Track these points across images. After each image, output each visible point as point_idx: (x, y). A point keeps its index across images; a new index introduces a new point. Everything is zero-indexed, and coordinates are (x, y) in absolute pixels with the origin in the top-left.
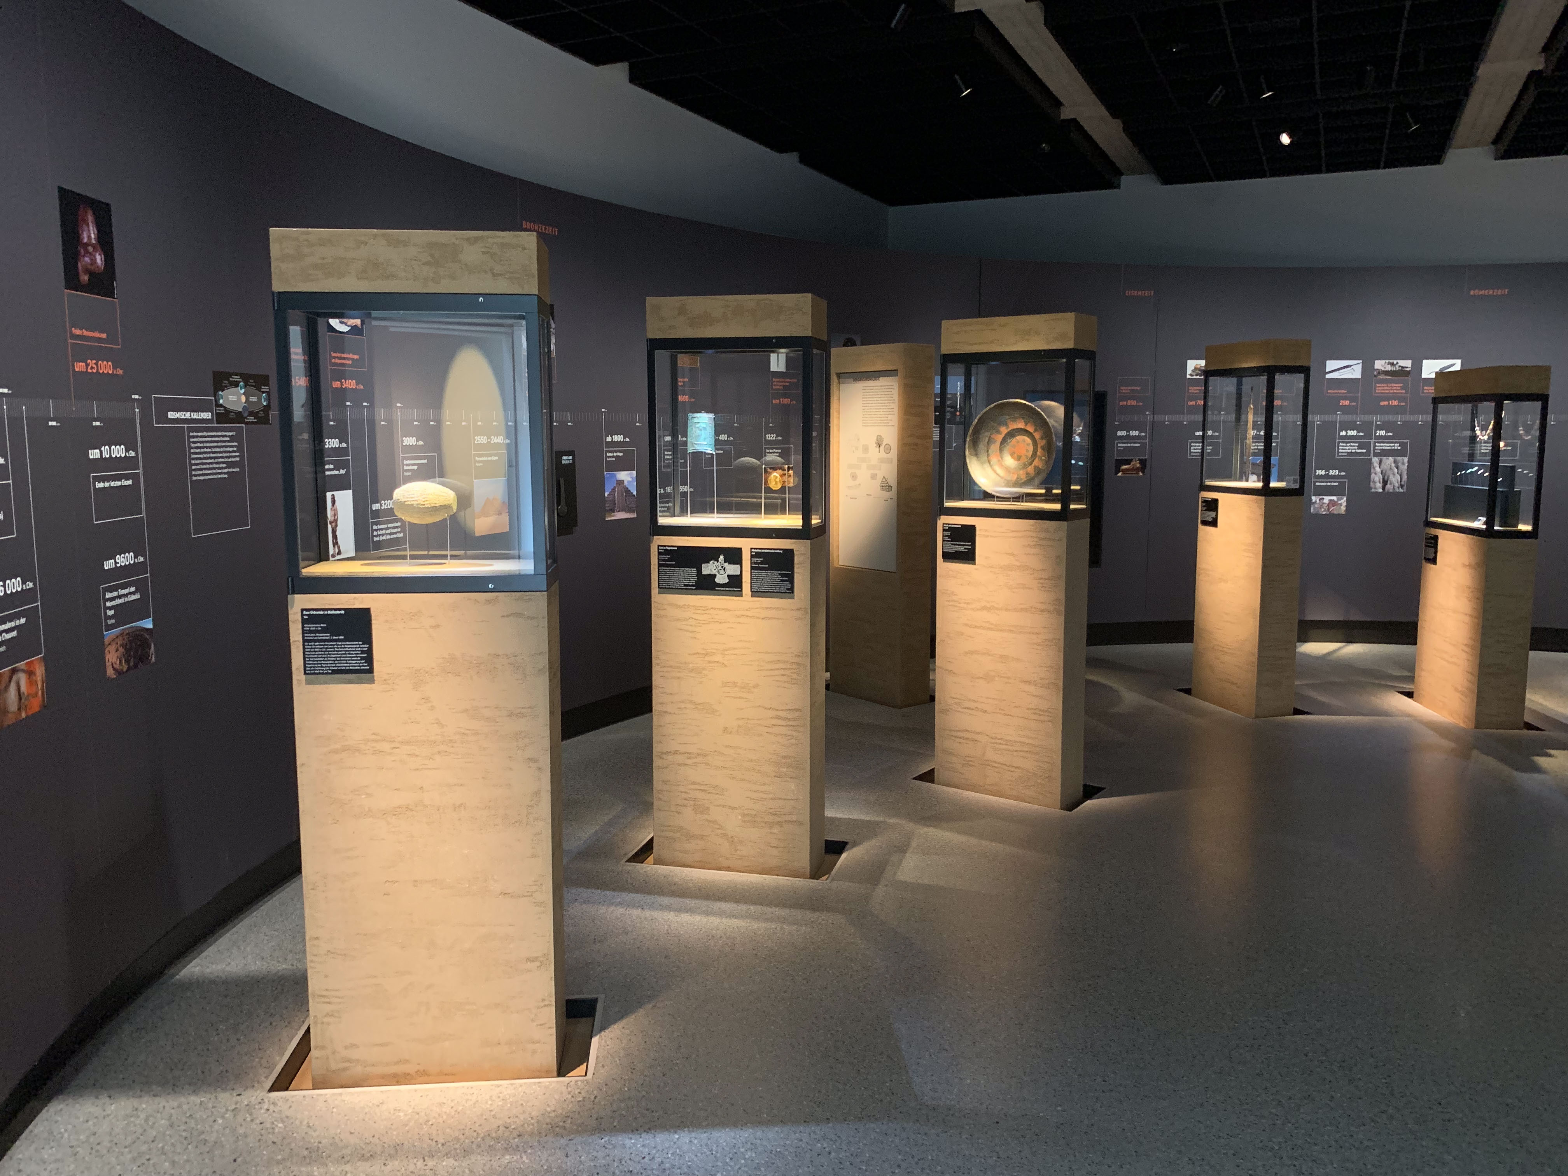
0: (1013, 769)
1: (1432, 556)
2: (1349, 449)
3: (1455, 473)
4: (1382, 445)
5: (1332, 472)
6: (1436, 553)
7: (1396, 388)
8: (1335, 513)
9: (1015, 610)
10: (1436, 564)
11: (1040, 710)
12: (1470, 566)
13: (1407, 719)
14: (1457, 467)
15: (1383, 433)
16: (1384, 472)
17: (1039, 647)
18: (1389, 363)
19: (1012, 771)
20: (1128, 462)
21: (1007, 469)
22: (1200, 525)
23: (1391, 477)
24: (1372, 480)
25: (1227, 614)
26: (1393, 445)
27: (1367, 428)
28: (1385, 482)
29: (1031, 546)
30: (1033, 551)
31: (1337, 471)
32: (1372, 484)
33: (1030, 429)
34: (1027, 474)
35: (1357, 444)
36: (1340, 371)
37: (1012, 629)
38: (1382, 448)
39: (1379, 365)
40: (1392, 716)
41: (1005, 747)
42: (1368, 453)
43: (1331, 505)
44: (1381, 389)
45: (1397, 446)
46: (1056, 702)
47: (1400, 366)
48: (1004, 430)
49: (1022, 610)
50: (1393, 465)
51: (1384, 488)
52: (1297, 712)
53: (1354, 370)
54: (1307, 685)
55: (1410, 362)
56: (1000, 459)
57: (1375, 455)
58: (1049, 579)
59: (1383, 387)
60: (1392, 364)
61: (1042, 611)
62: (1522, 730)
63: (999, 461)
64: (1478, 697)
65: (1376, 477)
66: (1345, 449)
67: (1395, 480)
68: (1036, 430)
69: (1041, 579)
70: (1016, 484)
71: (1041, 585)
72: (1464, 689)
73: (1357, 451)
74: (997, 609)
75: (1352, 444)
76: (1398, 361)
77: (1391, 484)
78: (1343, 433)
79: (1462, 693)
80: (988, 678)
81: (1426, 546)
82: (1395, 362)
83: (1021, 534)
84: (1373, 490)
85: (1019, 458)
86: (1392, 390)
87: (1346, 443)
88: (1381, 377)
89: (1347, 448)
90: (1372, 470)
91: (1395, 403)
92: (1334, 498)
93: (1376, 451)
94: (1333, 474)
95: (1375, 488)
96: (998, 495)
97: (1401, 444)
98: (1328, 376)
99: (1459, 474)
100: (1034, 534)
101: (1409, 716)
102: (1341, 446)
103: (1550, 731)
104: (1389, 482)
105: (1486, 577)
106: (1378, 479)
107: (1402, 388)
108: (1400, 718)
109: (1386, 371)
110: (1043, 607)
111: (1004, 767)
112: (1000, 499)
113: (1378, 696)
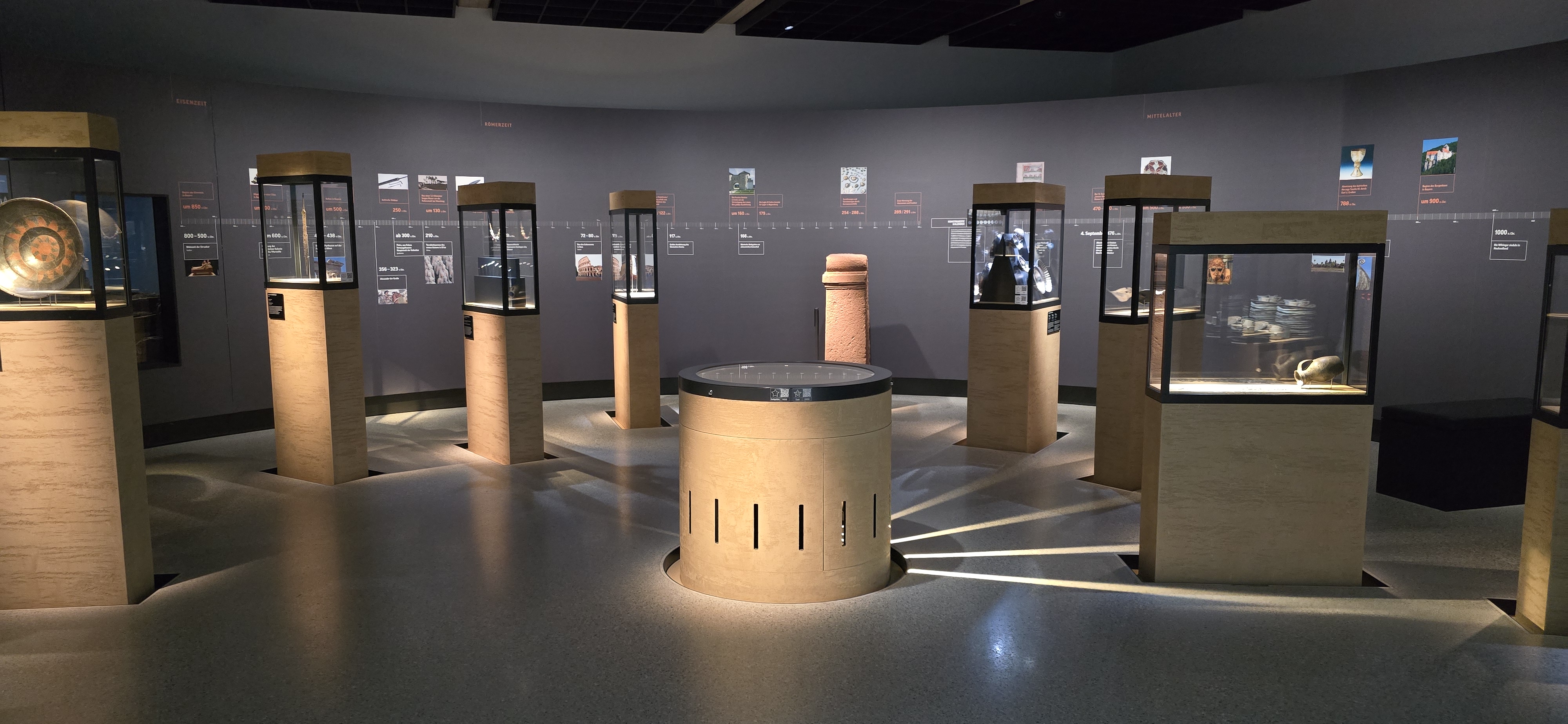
0: (71, 576)
1: (469, 334)
2: (405, 249)
3: (480, 266)
4: (431, 245)
5: (393, 269)
6: (472, 330)
7: (437, 198)
8: (399, 303)
9: (56, 414)
10: (473, 340)
11: (96, 511)
12: (496, 339)
13: (461, 465)
14: (482, 261)
15: (431, 235)
16: (435, 267)
17: (87, 448)
18: (430, 178)
19: (70, 578)
20: (199, 263)
21: (31, 270)
22: (269, 319)
23: (441, 272)
24: (426, 275)
25: (301, 396)
26: (440, 245)
27: (417, 231)
28: (437, 276)
29: (66, 347)
30: (67, 352)
31: (397, 268)
32: (426, 278)
33: (55, 228)
34: (56, 274)
35: (411, 245)
36: (390, 183)
37: (53, 433)
38: (431, 248)
39: (422, 179)
40: (450, 464)
41: (59, 555)
42: (420, 253)
43: (394, 296)
44: (425, 199)
45: (443, 247)
46: (114, 501)
47: (438, 181)
48: (23, 230)
49: (63, 413)
50: (442, 262)
51: (436, 281)
52: (372, 473)
53: (402, 183)
54: (382, 450)
55: (446, 177)
56: (21, 258)
57: (427, 253)
58: (90, 379)
59: (427, 197)
60: (432, 179)
61: (87, 411)
62: (543, 460)
63: (20, 261)
64: (511, 440)
65: (430, 273)
66: (402, 249)
67: (444, 274)
68: (60, 229)
69: (83, 379)
70: (42, 286)
71: (83, 386)
72: (501, 435)
73: (412, 250)
74: (34, 415)
75: (407, 245)
76: (437, 176)
77: (441, 277)
78: (398, 236)
79: (501, 439)
80: (31, 488)
81: (465, 325)
82: (434, 177)
83: (55, 335)
84: (428, 283)
85: (44, 258)
86: (434, 200)
87: (402, 244)
88: (424, 189)
89: (403, 248)
90: (426, 266)
91: (438, 211)
92: (397, 291)
93: (427, 250)
94: (394, 270)
95: (429, 281)
96: (22, 296)
97: (446, 245)
98: (380, 187)
99: (483, 267)
100: (69, 335)
101: (463, 462)
102: (398, 246)
103: (561, 457)
104: (440, 276)
105: (507, 346)
106: (431, 274)
107: (442, 199)
108: (454, 466)
109: (428, 184)
110: (87, 407)
111: (60, 575)
112: (24, 300)
113: (441, 450)
